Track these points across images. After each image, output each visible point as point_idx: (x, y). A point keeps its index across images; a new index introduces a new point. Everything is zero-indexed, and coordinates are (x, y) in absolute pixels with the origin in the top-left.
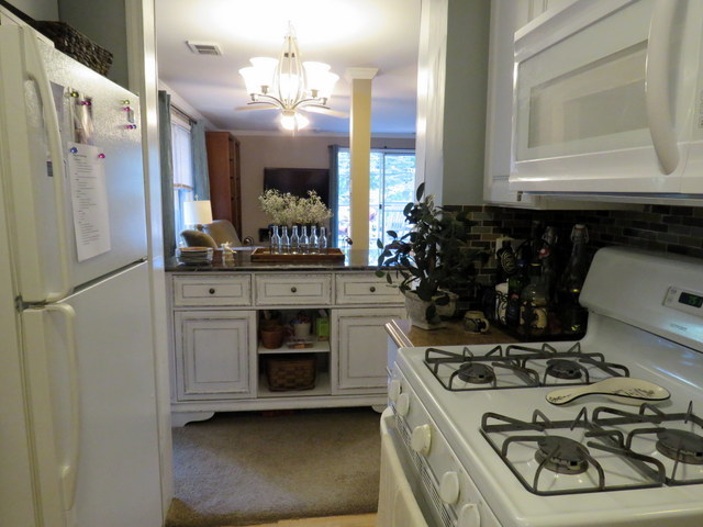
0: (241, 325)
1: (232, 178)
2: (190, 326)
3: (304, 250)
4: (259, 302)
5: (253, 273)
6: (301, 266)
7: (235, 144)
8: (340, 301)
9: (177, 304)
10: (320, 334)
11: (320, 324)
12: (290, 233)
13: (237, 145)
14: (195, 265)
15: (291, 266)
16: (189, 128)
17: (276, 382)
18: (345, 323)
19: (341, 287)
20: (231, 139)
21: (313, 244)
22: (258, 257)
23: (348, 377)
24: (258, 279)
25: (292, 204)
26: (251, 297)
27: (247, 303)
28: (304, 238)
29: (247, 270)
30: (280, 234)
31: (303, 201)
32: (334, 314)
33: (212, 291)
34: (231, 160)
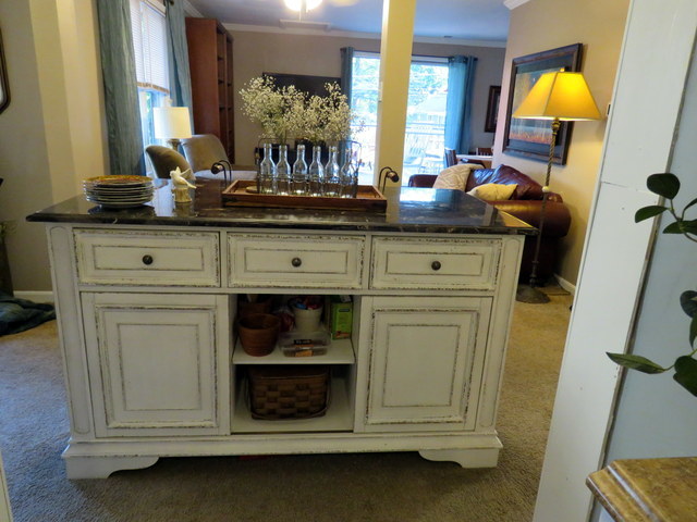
0: (203, 319)
1: (220, 82)
2: (112, 318)
3: (314, 187)
4: (234, 282)
5: (223, 231)
6: (312, 220)
7: (225, 40)
8: (377, 284)
9: (84, 280)
10: (338, 328)
11: (338, 313)
12: (292, 158)
13: (229, 41)
14: (116, 210)
15: (293, 219)
16: (163, 8)
17: (262, 406)
18: (382, 320)
19: (380, 259)
20: (220, 31)
21: (330, 176)
22: (234, 198)
23: (383, 406)
24: (233, 240)
25: (298, 106)
26: (219, 272)
27: (213, 282)
28: (316, 167)
29: (212, 224)
30: (276, 157)
31: (316, 100)
32: (366, 305)
33: (148, 260)
34: (219, 59)
